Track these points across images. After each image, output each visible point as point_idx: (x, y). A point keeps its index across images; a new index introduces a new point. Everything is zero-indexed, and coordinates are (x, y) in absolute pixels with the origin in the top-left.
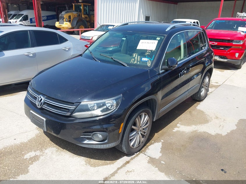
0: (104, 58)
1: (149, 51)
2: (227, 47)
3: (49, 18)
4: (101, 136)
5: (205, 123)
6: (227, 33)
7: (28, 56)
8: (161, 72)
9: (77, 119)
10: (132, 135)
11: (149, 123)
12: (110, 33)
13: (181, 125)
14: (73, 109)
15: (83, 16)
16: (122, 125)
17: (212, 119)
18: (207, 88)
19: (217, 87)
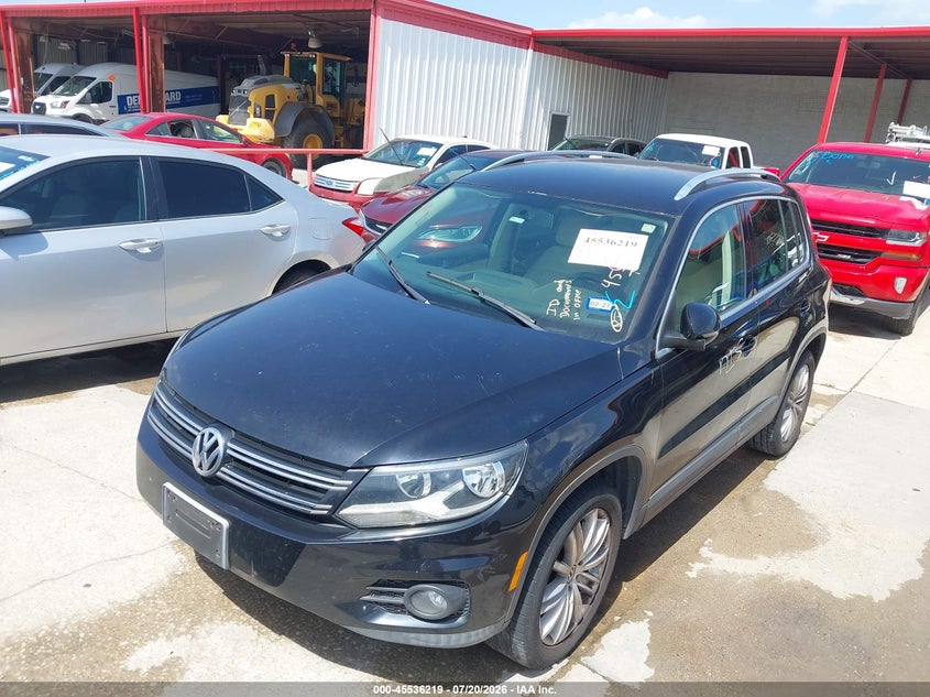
0: (443, 291)
1: (615, 273)
2: (864, 253)
3: (189, 98)
4: (439, 599)
5: (804, 548)
6: (865, 201)
7: (133, 252)
8: (659, 354)
9: (353, 528)
10: (550, 597)
11: (607, 546)
12: (457, 193)
13: (715, 551)
14: (342, 492)
15: (320, 100)
16: (523, 561)
17: (828, 534)
18: (801, 409)
19: (831, 401)
